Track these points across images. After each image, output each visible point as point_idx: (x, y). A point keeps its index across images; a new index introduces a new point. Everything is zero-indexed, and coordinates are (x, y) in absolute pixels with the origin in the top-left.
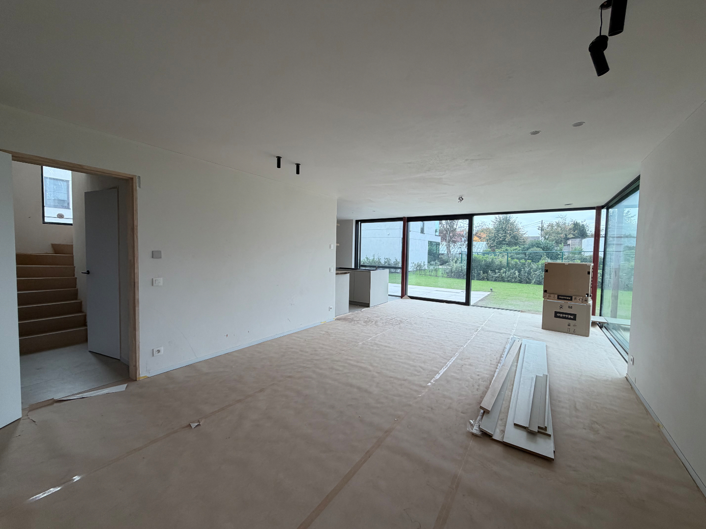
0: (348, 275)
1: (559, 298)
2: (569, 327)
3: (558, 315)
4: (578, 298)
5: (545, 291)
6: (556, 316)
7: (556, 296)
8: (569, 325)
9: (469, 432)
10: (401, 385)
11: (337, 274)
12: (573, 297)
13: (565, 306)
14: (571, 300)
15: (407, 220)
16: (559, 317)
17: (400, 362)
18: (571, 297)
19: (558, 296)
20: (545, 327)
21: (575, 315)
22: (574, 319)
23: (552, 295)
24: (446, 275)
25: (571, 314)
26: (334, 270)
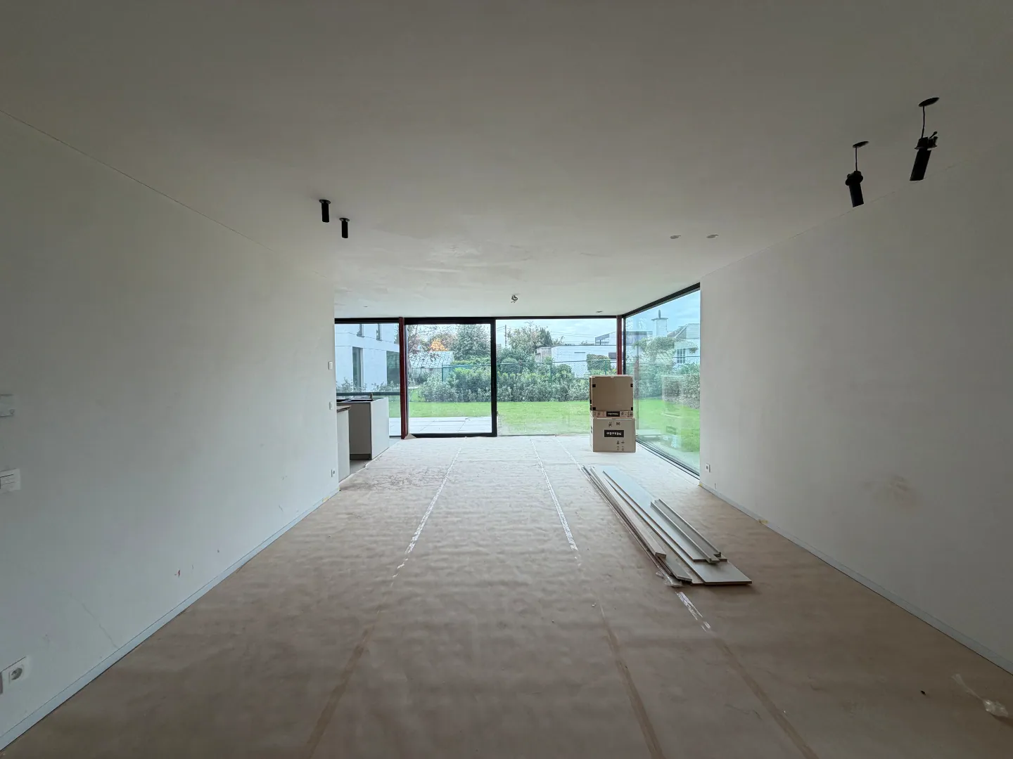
0: (347, 412)
1: (608, 416)
2: (619, 445)
3: (608, 433)
4: (625, 412)
5: (593, 409)
6: (606, 435)
7: (605, 413)
8: (618, 443)
9: (668, 586)
10: (545, 559)
11: (338, 411)
12: (621, 413)
13: (613, 423)
14: (619, 416)
15: (405, 322)
16: (609, 436)
17: (508, 529)
18: (619, 412)
19: (607, 413)
20: (597, 448)
21: (622, 432)
22: (622, 436)
23: (602, 413)
24: (423, 399)
25: (619, 431)
26: (335, 407)
